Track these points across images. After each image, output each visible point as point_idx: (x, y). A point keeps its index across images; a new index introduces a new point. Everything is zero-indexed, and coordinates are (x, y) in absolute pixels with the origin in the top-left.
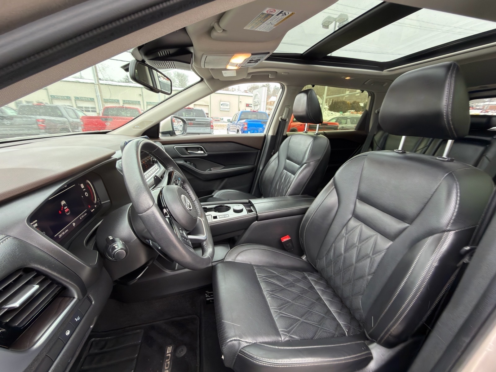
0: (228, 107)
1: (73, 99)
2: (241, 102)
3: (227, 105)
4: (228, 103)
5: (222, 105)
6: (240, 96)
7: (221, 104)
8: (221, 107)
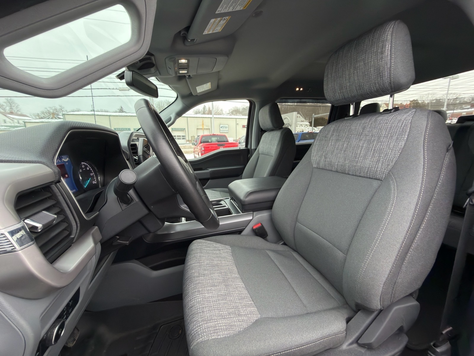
0: (227, 129)
2: (238, 124)
4: (227, 126)
5: (221, 127)
6: (237, 119)
8: (221, 129)
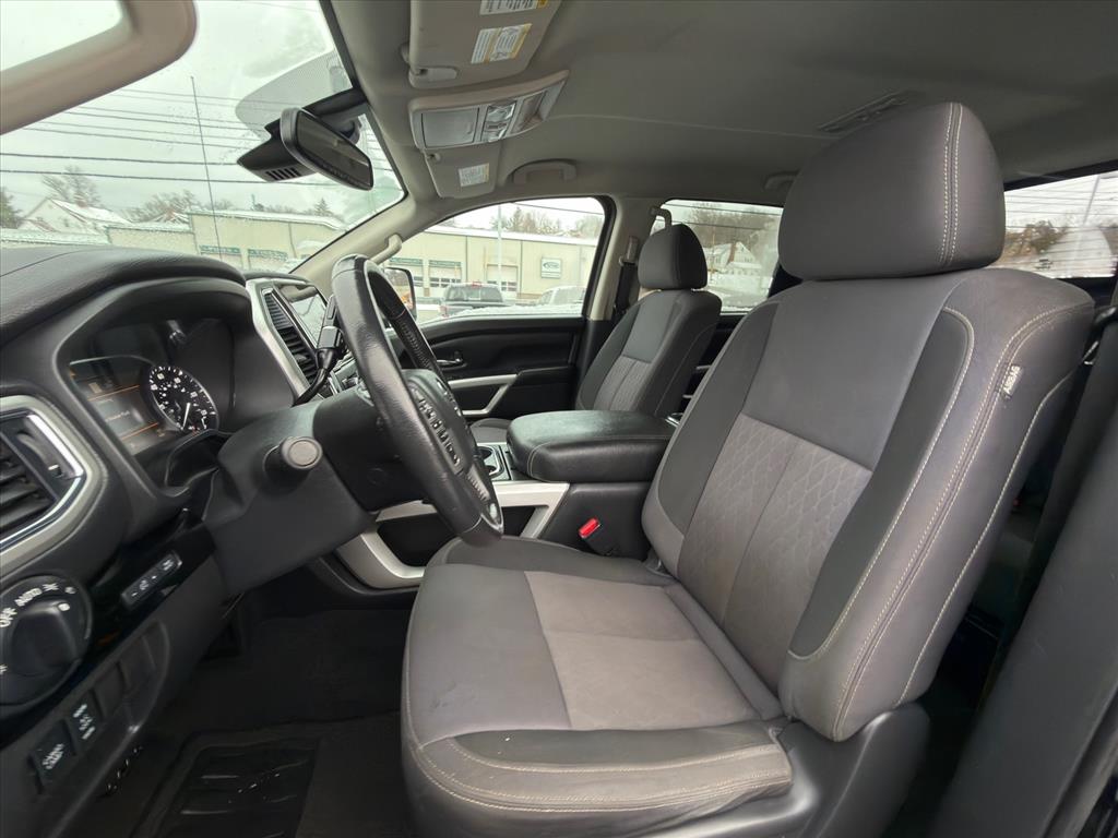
0: (558, 270)
1: (245, 254)
3: (556, 266)
4: (559, 262)
5: (545, 265)
7: (544, 261)
8: (544, 269)
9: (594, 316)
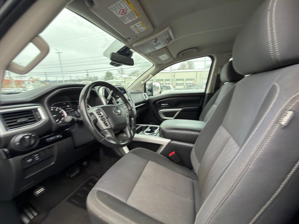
9: (207, 92)
